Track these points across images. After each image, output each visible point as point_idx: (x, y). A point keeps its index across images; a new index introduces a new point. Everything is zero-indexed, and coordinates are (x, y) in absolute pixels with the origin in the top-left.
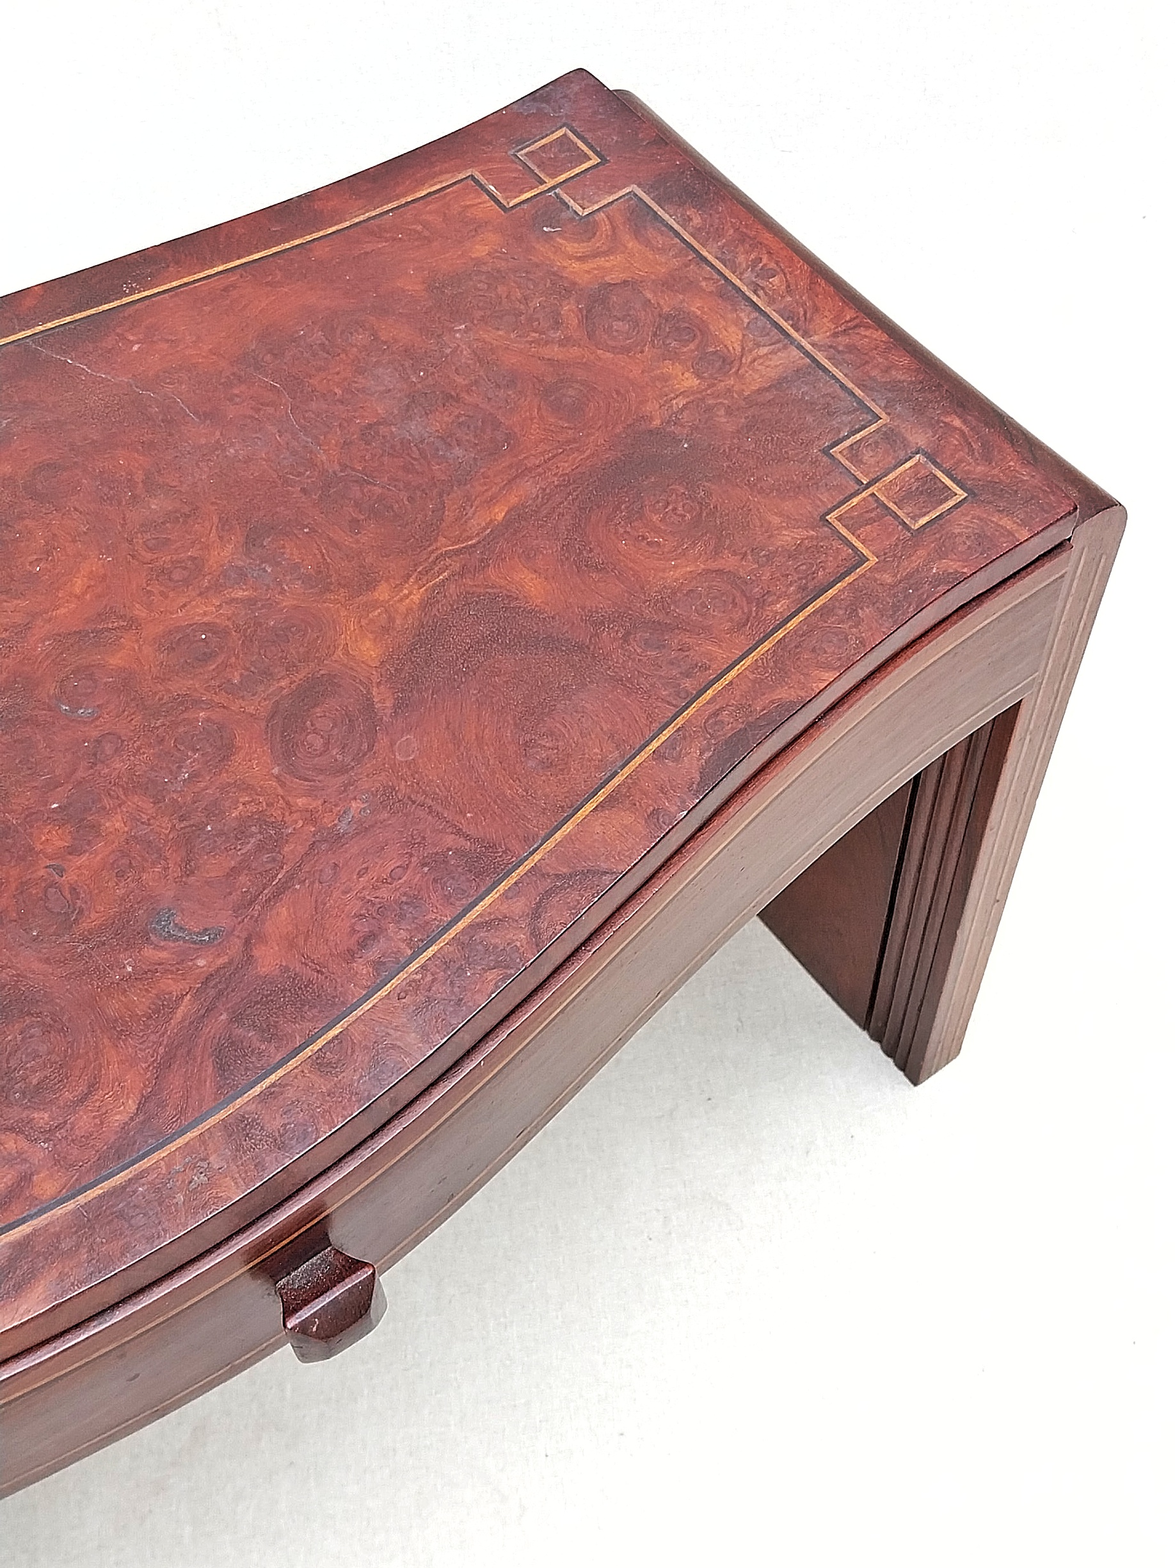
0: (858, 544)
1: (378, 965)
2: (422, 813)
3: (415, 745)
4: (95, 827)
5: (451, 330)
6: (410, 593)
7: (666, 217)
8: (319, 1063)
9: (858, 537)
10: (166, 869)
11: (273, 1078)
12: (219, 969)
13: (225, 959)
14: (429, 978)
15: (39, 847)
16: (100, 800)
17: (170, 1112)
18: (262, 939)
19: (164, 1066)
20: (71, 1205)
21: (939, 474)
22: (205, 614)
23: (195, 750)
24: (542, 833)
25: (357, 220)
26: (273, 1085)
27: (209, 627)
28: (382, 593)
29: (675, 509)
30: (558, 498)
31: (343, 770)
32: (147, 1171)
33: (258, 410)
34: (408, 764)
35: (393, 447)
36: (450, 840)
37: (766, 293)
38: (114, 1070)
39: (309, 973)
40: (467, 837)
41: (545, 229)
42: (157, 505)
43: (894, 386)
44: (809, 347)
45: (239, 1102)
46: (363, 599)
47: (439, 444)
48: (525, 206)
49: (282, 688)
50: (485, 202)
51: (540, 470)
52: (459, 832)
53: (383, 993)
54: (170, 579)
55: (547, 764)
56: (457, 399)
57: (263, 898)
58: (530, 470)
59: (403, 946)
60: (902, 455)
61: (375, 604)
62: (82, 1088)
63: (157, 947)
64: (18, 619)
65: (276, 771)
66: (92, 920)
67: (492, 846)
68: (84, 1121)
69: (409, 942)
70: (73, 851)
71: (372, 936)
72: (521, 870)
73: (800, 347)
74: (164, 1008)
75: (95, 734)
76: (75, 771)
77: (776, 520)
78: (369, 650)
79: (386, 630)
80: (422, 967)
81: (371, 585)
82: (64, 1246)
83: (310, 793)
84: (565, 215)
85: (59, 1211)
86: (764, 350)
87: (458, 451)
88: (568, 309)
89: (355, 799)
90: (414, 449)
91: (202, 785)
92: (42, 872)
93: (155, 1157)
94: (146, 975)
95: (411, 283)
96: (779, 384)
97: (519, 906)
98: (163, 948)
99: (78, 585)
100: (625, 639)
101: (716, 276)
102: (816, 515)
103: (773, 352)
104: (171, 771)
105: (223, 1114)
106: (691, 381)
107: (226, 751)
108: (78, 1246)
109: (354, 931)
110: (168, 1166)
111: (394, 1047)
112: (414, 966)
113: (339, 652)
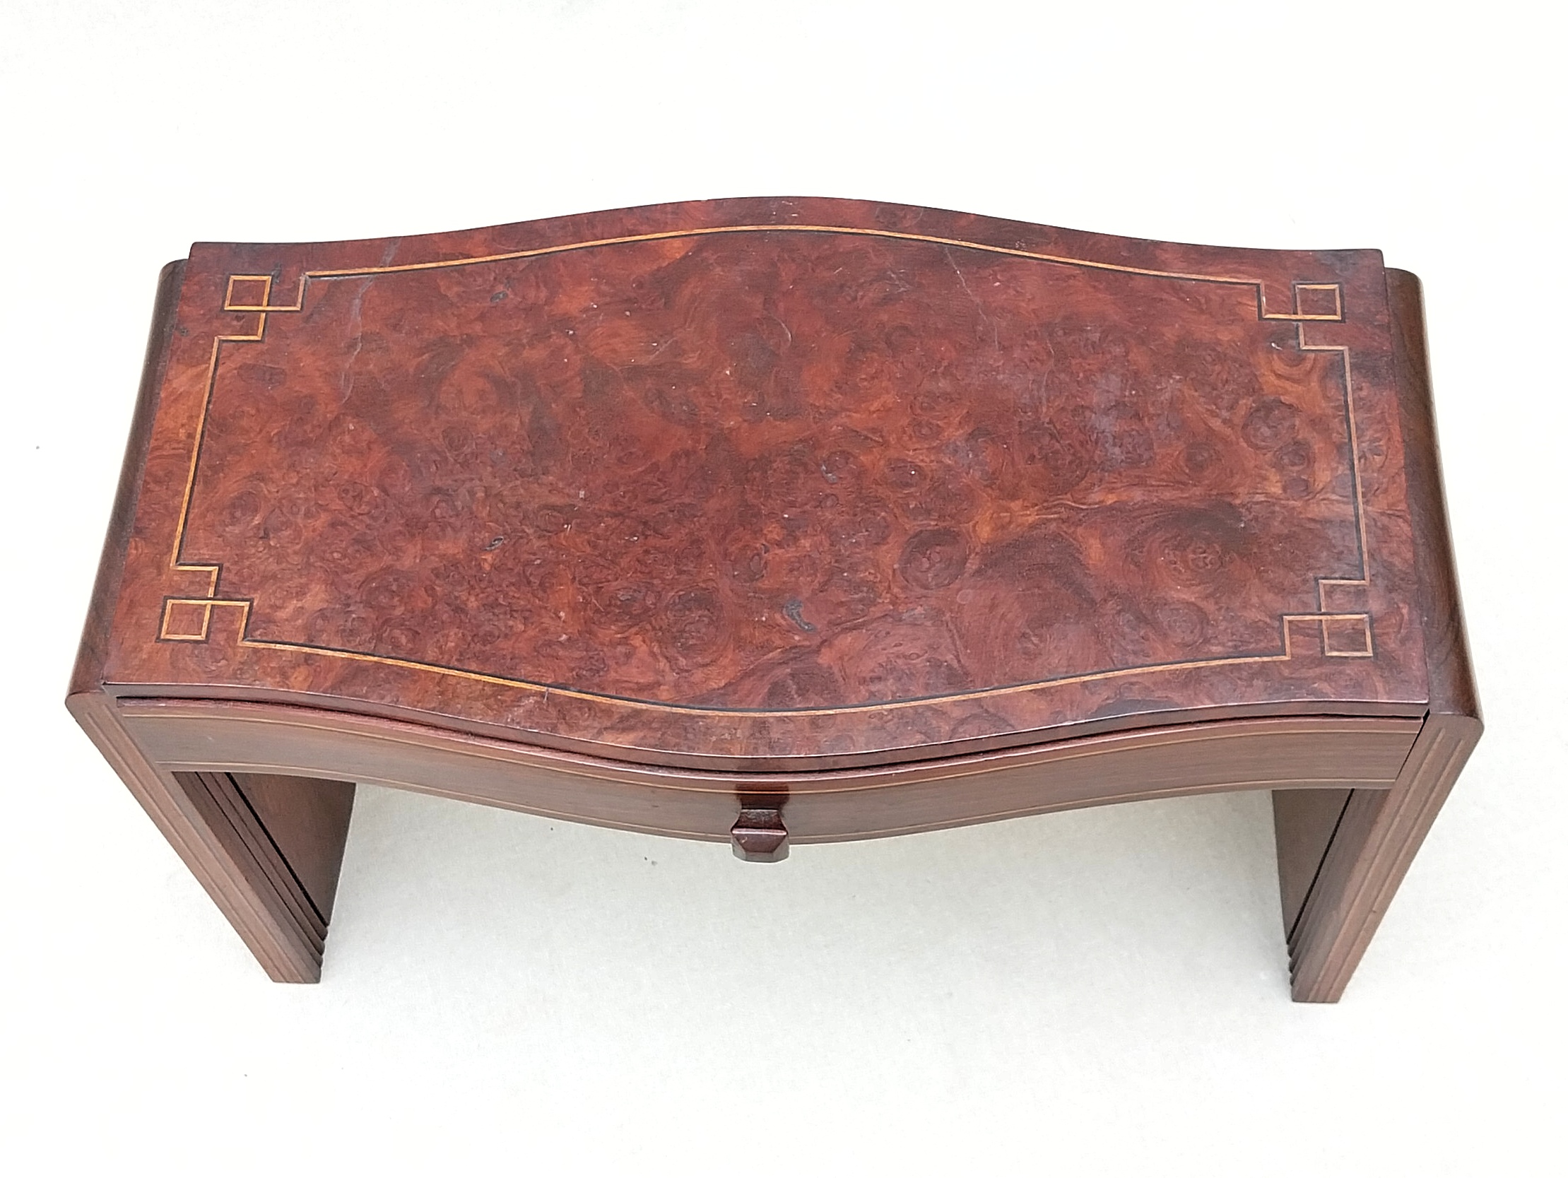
0: (1287, 642)
1: (872, 694)
2: (947, 634)
3: (970, 597)
4: (796, 539)
5: (1170, 376)
6: (1030, 515)
7: (1348, 379)
8: (814, 721)
9: (1291, 639)
10: (813, 581)
11: (789, 714)
12: (803, 646)
13: (807, 643)
14: (890, 717)
15: (765, 532)
16: (808, 526)
17: (736, 697)
18: (831, 646)
19: (747, 675)
20: (668, 709)
21: (1368, 633)
22: (922, 461)
23: (867, 531)
24: (996, 685)
25: (1172, 275)
26: (786, 717)
27: (919, 469)
28: (1016, 505)
29: (1205, 558)
30: (1147, 511)
31: (926, 587)
32: (709, 717)
33: (1031, 361)
34: (960, 605)
35: (1085, 427)
36: (950, 657)
37: (1365, 464)
38: (724, 661)
39: (838, 675)
40: (959, 661)
41: (1273, 345)
42: (944, 384)
43: (1389, 566)
44: (1361, 511)
45: (768, 714)
46: (1003, 503)
47: (1111, 440)
48: (1273, 323)
49: (930, 525)
50: (1252, 306)
51: (1151, 489)
52: (957, 657)
53: (864, 709)
54: (920, 432)
55: (1026, 652)
56: (1140, 419)
57: (844, 626)
58: (1146, 485)
59: (889, 693)
60: (1357, 609)
61: (1007, 510)
62: (708, 660)
63: (783, 617)
64: (835, 406)
65: (896, 566)
66: (765, 584)
67: (967, 674)
68: (698, 675)
69: (894, 693)
70: (779, 544)
71: (879, 679)
72: (972, 696)
73: (1356, 509)
74: (765, 647)
75: (828, 491)
76: (806, 504)
77: (1255, 600)
78: (985, 532)
79: (1003, 527)
80: (891, 710)
81: (1013, 497)
82: (654, 725)
83: (904, 588)
84: (1292, 342)
85: (662, 708)
86: (1334, 497)
87: (1117, 450)
88: (1246, 403)
89: (921, 606)
90: (1095, 435)
91: (858, 550)
92: (758, 545)
93: (717, 713)
94: (770, 626)
95: (1170, 334)
96: (1326, 522)
97: (957, 713)
98: (785, 620)
99: (875, 405)
100: (1119, 612)
101: (1346, 435)
102: (1279, 612)
103: (1338, 501)
104: (848, 534)
105: (757, 715)
106: (1276, 490)
107: (883, 540)
108: (659, 729)
109: (873, 671)
110: (719, 721)
111: (851, 738)
112: (888, 707)
113: (971, 524)
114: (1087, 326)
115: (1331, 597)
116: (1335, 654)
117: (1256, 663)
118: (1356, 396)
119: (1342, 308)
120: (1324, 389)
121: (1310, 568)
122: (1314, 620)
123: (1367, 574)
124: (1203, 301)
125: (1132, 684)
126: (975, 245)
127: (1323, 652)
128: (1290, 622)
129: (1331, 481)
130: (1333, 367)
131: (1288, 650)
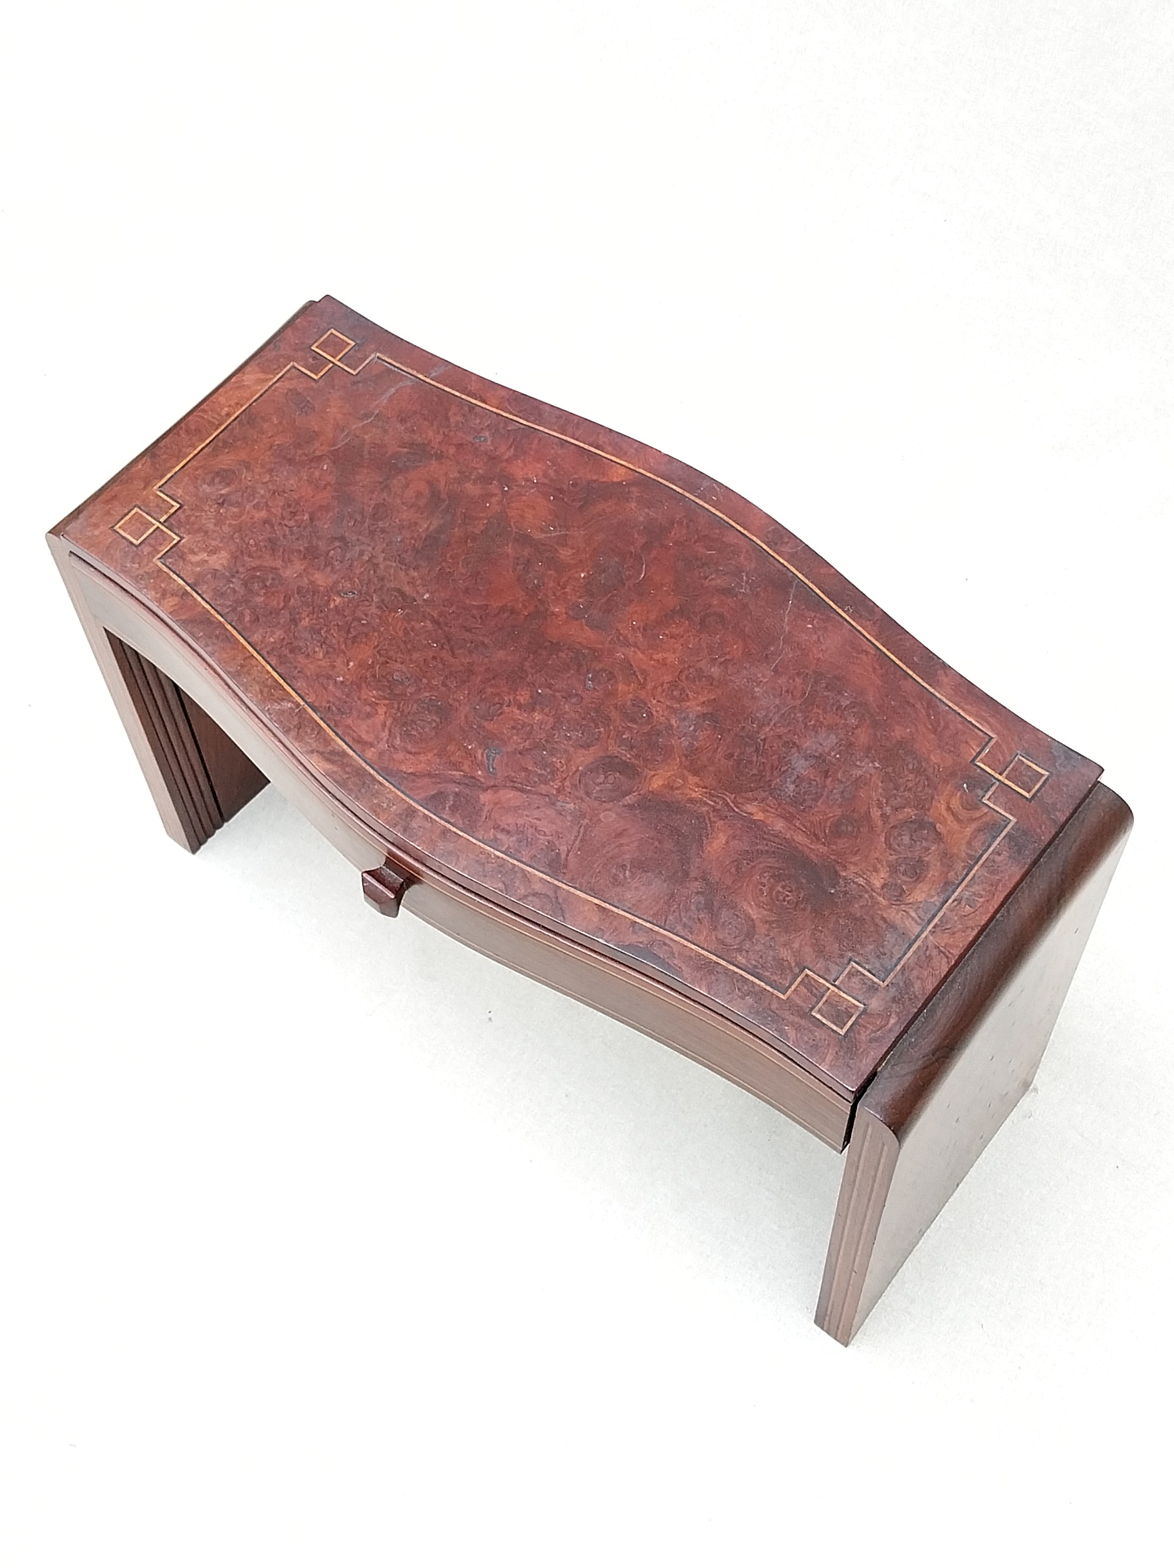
0: (793, 987)
1: (496, 839)
2: (575, 833)
3: (610, 820)
4: (533, 710)
5: (872, 762)
6: (696, 792)
7: (997, 842)
8: (445, 832)
9: (797, 987)
10: (520, 743)
11: (434, 817)
12: (478, 780)
13: (482, 780)
14: (494, 861)
15: (518, 693)
16: (547, 706)
17: (411, 785)
18: (496, 792)
19: (429, 775)
20: (364, 765)
21: (853, 1018)
22: (657, 711)
23: (582, 734)
24: (577, 886)
26: (431, 818)
27: (650, 715)
28: (692, 779)
29: (787, 896)
30: (777, 840)
31: (588, 794)
32: (384, 786)
33: (787, 691)
34: (600, 819)
35: (785, 758)
36: (564, 849)
38: (422, 758)
39: (484, 814)
40: (567, 855)
41: (965, 785)
42: (715, 671)
44: (923, 936)
45: (420, 808)
46: (686, 773)
47: (793, 778)
48: (979, 770)
49: (626, 756)
50: (974, 750)
51: (793, 827)
52: (569, 851)
53: (482, 845)
54: (673, 691)
55: (615, 877)
56: (826, 777)
57: (516, 785)
58: (790, 822)
59: (506, 846)
61: (685, 779)
62: (413, 750)
63: (482, 754)
64: (632, 639)
65: (580, 768)
66: (489, 726)
67: (565, 867)
68: (399, 756)
69: (509, 847)
70: (520, 707)
71: (508, 832)
72: (556, 882)
73: (922, 932)
74: (456, 766)
75: (580, 693)
76: (558, 692)
77: (796, 945)
78: (657, 783)
79: (672, 788)
80: (498, 857)
81: (696, 773)
82: (347, 769)
83: (574, 786)
84: (980, 792)
85: (361, 762)
86: (913, 914)
87: (792, 787)
88: (910, 812)
89: (575, 804)
90: (786, 767)
91: (565, 742)
92: (506, 698)
93: (391, 787)
94: (470, 754)
95: (898, 732)
96: (892, 926)
97: (537, 887)
98: (482, 756)
99: (659, 656)
100: (697, 893)
101: (960, 878)
102: (805, 964)
103: (913, 919)
104: (569, 727)
105: (414, 804)
106: (877, 883)
107: (587, 746)
108: (348, 773)
109: (508, 825)
110: (388, 793)
111: (458, 858)
112: (498, 853)
113: (652, 773)
114: (846, 692)
115: (850, 978)
116: (819, 1016)
117: (759, 986)
118: (991, 857)
119: (1038, 791)
120: (974, 836)
121: (853, 950)
122: (824, 985)
123: (888, 980)
124: (942, 724)
125: (665, 944)
126: (818, 591)
127: (811, 1009)
128: (807, 975)
129: (921, 902)
130: (994, 827)
131: (789, 992)
